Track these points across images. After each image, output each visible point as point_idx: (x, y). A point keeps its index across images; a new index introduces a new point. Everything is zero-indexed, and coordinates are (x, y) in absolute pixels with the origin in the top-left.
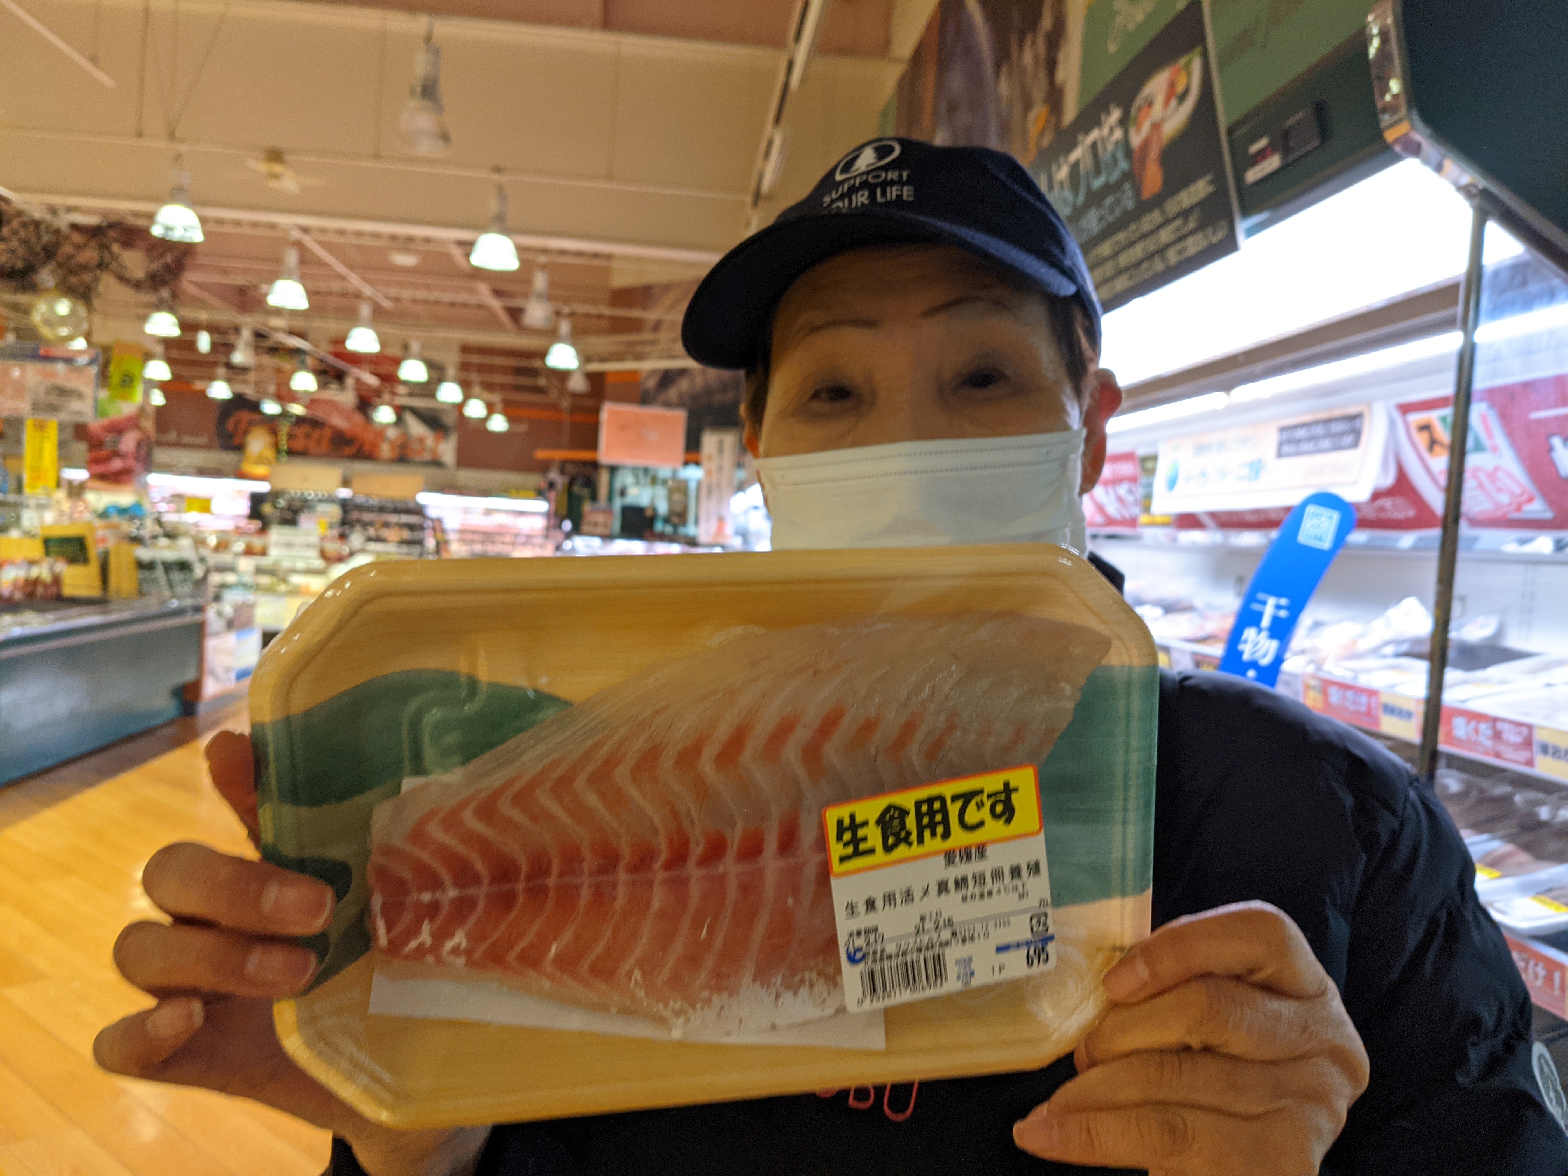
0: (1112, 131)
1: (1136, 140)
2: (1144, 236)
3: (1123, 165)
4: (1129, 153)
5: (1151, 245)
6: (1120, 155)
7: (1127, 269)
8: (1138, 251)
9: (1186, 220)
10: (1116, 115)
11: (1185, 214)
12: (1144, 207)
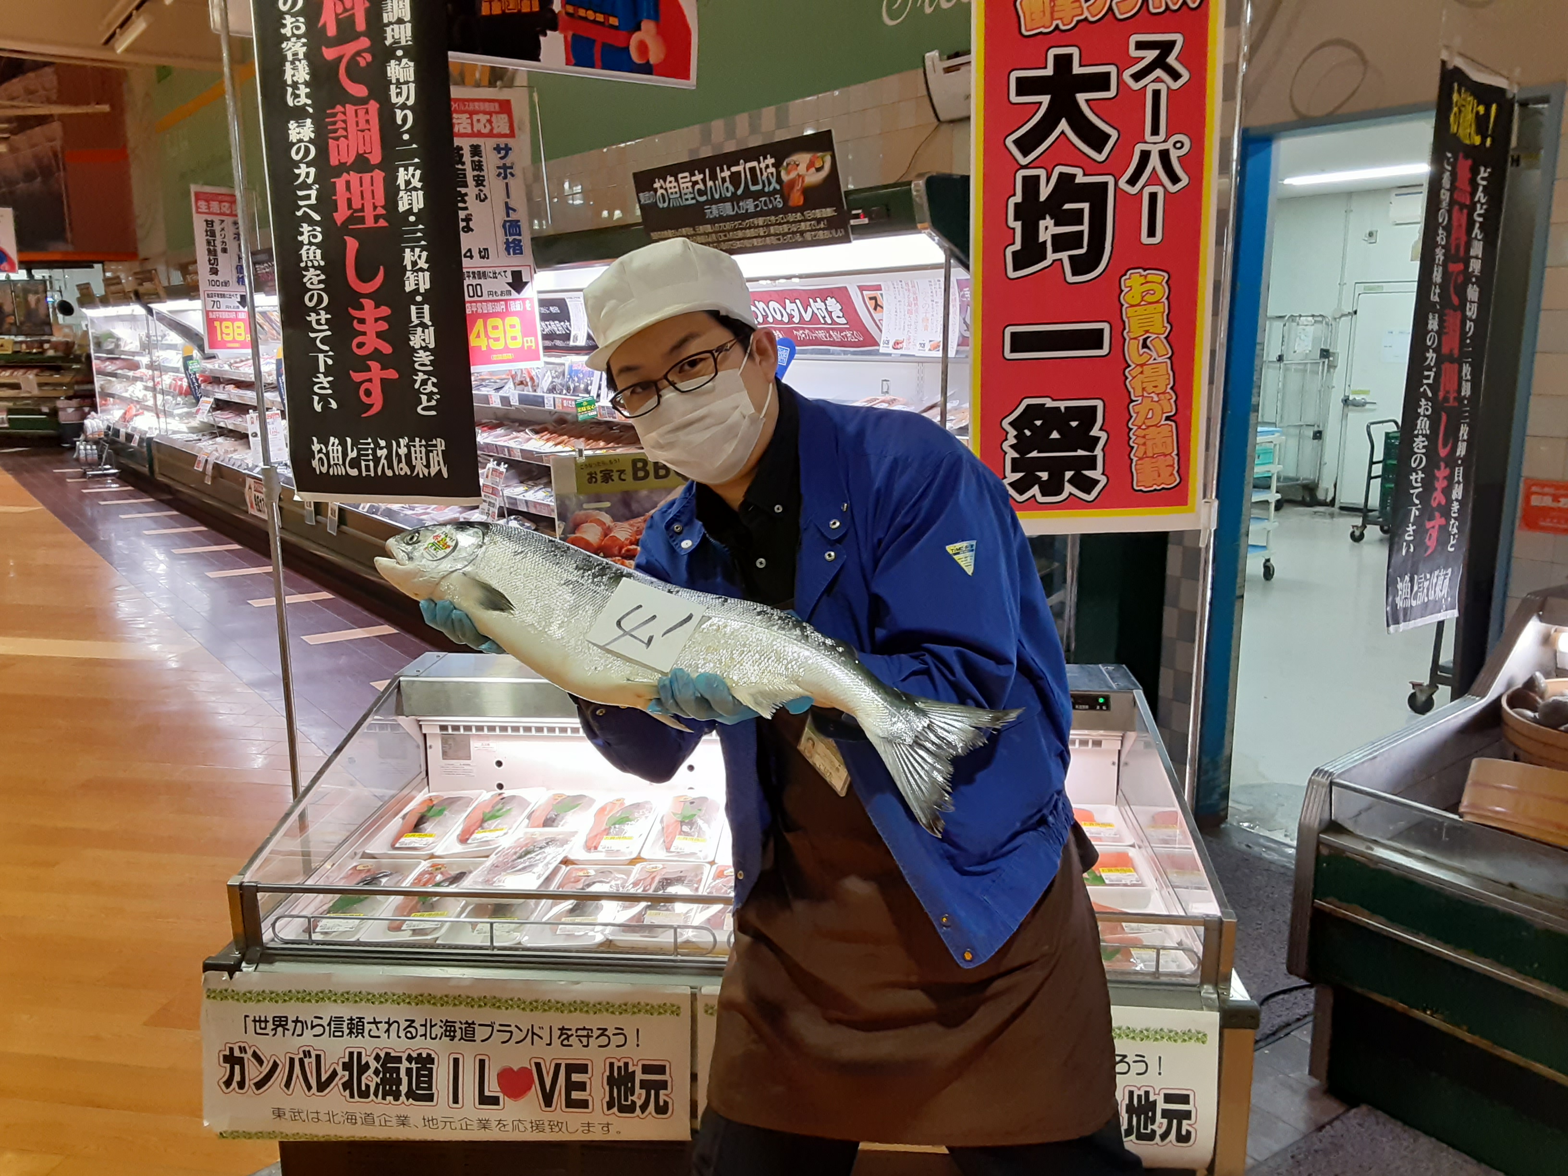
0: (767, 167)
1: (785, 177)
2: (788, 222)
3: (775, 185)
4: (779, 180)
5: (794, 228)
6: (773, 180)
7: (776, 235)
8: (785, 228)
9: (819, 223)
10: (770, 161)
11: (819, 220)
12: (787, 209)
